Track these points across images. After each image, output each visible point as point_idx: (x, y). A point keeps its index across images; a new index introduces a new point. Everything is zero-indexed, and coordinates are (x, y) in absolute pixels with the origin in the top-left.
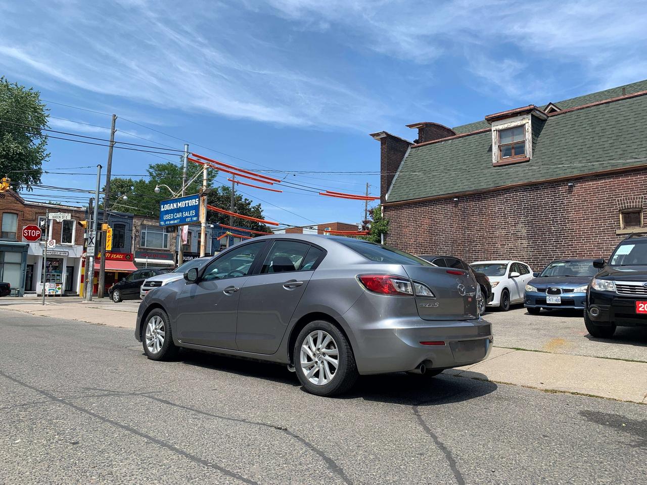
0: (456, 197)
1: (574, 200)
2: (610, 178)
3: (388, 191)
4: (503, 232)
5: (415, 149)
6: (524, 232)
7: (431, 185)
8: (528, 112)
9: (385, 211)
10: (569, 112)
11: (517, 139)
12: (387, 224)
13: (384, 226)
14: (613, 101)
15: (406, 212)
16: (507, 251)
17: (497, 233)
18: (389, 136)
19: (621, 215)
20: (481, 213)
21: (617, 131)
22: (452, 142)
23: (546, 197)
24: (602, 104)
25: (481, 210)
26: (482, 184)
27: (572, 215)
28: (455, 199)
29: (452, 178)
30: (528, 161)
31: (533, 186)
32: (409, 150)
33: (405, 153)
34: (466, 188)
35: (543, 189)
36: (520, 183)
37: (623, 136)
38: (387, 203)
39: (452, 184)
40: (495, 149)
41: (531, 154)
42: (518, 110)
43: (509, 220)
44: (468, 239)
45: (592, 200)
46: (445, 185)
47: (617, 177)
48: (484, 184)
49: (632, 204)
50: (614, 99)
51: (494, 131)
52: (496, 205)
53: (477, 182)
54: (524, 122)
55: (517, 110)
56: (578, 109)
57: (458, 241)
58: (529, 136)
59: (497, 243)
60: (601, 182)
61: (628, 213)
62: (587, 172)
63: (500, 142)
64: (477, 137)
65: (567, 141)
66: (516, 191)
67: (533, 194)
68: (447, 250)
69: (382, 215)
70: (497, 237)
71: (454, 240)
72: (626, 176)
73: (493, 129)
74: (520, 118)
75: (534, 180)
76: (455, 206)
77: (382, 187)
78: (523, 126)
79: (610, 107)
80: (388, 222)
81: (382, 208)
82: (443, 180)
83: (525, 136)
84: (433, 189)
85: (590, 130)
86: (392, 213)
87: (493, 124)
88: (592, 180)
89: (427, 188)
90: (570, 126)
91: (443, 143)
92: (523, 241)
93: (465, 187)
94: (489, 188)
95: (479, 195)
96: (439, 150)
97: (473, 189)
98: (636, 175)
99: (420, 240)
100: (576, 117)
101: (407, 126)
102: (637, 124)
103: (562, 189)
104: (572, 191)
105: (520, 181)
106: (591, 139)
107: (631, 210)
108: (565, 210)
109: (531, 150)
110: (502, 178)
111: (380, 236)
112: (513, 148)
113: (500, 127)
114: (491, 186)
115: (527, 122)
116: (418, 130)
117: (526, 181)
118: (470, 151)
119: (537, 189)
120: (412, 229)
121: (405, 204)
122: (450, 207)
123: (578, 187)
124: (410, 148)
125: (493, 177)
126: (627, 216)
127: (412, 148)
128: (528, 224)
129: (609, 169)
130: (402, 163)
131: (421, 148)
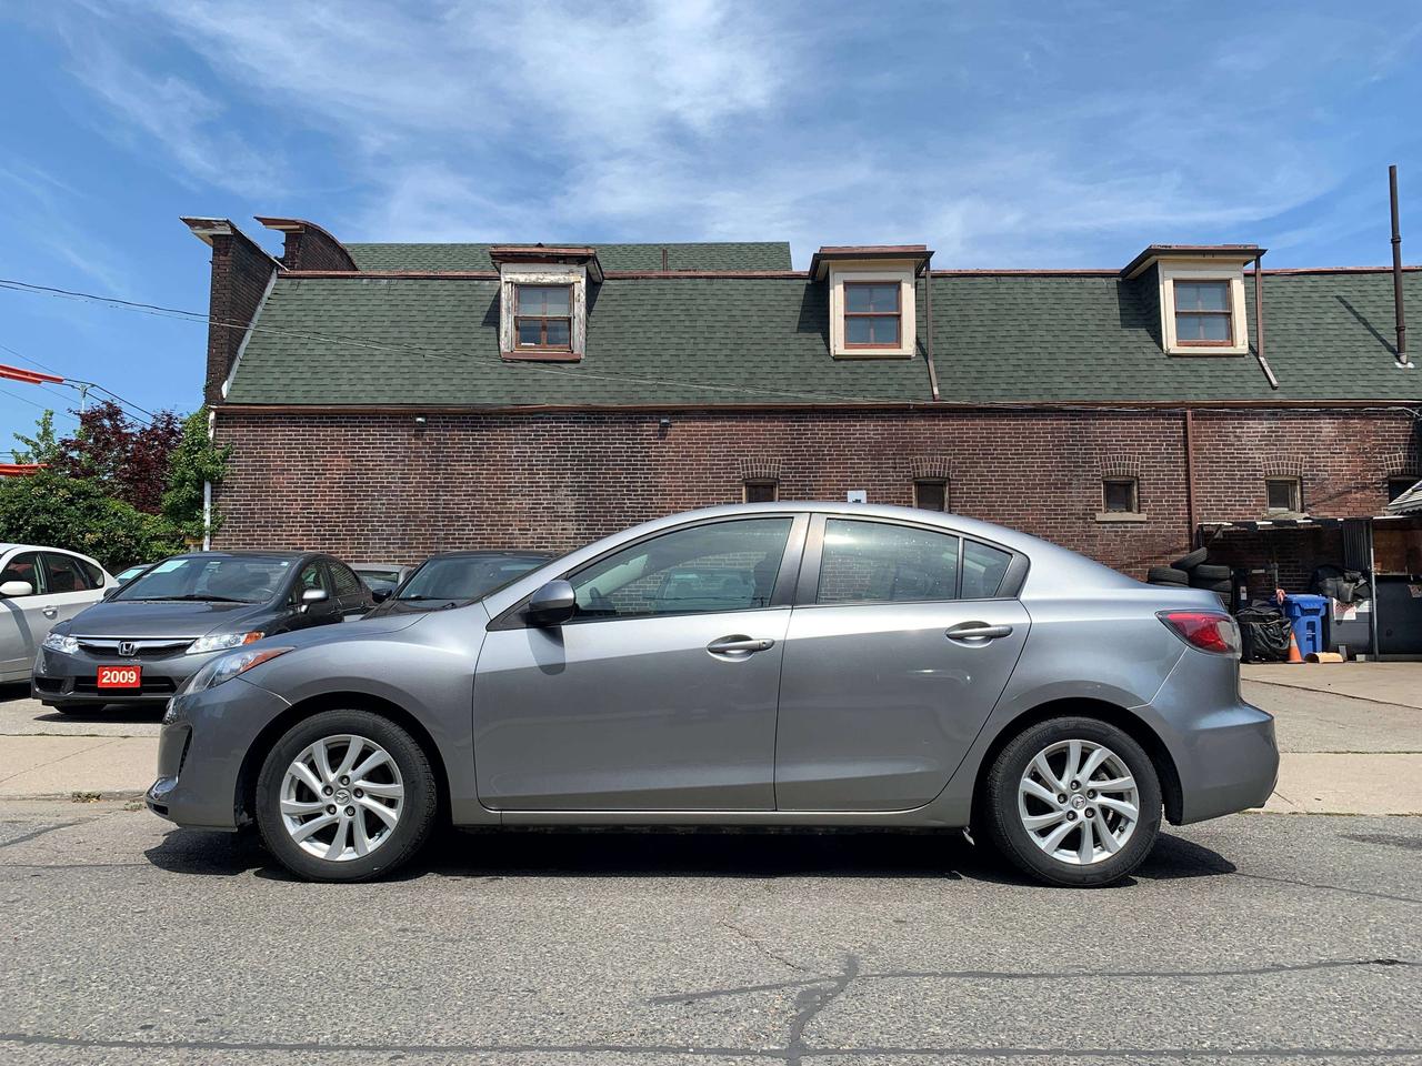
0: (420, 415)
1: (668, 452)
2: (729, 419)
3: (228, 373)
4: (527, 503)
5: (289, 281)
6: (569, 506)
7: (352, 376)
8: (581, 260)
9: (218, 424)
10: (643, 278)
11: (555, 311)
12: (225, 459)
13: (214, 462)
14: (718, 277)
15: (280, 435)
16: (532, 542)
17: (513, 504)
18: (237, 235)
19: (744, 489)
20: (477, 457)
21: (735, 335)
22: (388, 284)
23: (616, 439)
24: (701, 277)
25: (478, 450)
26: (482, 394)
27: (663, 480)
28: (419, 419)
29: (406, 370)
30: (578, 361)
31: (593, 415)
32: (273, 281)
33: (265, 286)
34: (446, 399)
35: (612, 422)
36: (568, 404)
37: (745, 347)
38: (228, 404)
39: (407, 382)
40: (507, 323)
41: (584, 347)
42: (564, 251)
43: (541, 477)
44: (445, 513)
45: (700, 456)
46: (389, 382)
47: (744, 419)
48: (488, 395)
49: (763, 471)
50: (721, 274)
51: (507, 282)
52: (512, 444)
53: (471, 388)
54: (572, 279)
55: (560, 251)
56: (659, 277)
57: (421, 515)
58: (580, 309)
59: (511, 525)
60: (716, 425)
61: (756, 486)
62: (693, 403)
63: (517, 309)
64: (450, 285)
65: (649, 335)
66: (558, 420)
67: (591, 432)
68: (391, 535)
69: (211, 434)
70: (511, 512)
71: (412, 513)
72: (758, 419)
73: (505, 277)
74: (565, 268)
75: (595, 403)
76: (414, 435)
77: (211, 362)
78: (569, 286)
79: (715, 287)
80: (227, 455)
81: (212, 416)
82: (382, 369)
83: (571, 307)
84: (359, 387)
85: (687, 324)
86: (241, 433)
87: (504, 267)
88: (702, 419)
89: (340, 382)
90: (649, 307)
91: (365, 281)
92: (568, 525)
93: (441, 395)
94: (502, 405)
95: (475, 418)
96: (358, 297)
97: (463, 401)
98: (772, 420)
99: (320, 506)
100: (657, 292)
101: (258, 219)
102: (764, 329)
103: (649, 428)
104: (666, 435)
105: (565, 401)
106: (692, 340)
107: (759, 481)
108: (652, 469)
109: (584, 341)
110: (527, 389)
111: (201, 489)
112: (544, 328)
113: (522, 278)
114: (506, 402)
115: (578, 279)
116: (283, 235)
117: (579, 403)
118: (438, 314)
119: (601, 421)
120: (297, 476)
121: (279, 415)
122: (402, 436)
123: (678, 429)
124: (274, 275)
125: (505, 383)
126: (754, 491)
127: (279, 277)
128: (580, 489)
129: (731, 402)
130: (260, 309)
131: (305, 281)
